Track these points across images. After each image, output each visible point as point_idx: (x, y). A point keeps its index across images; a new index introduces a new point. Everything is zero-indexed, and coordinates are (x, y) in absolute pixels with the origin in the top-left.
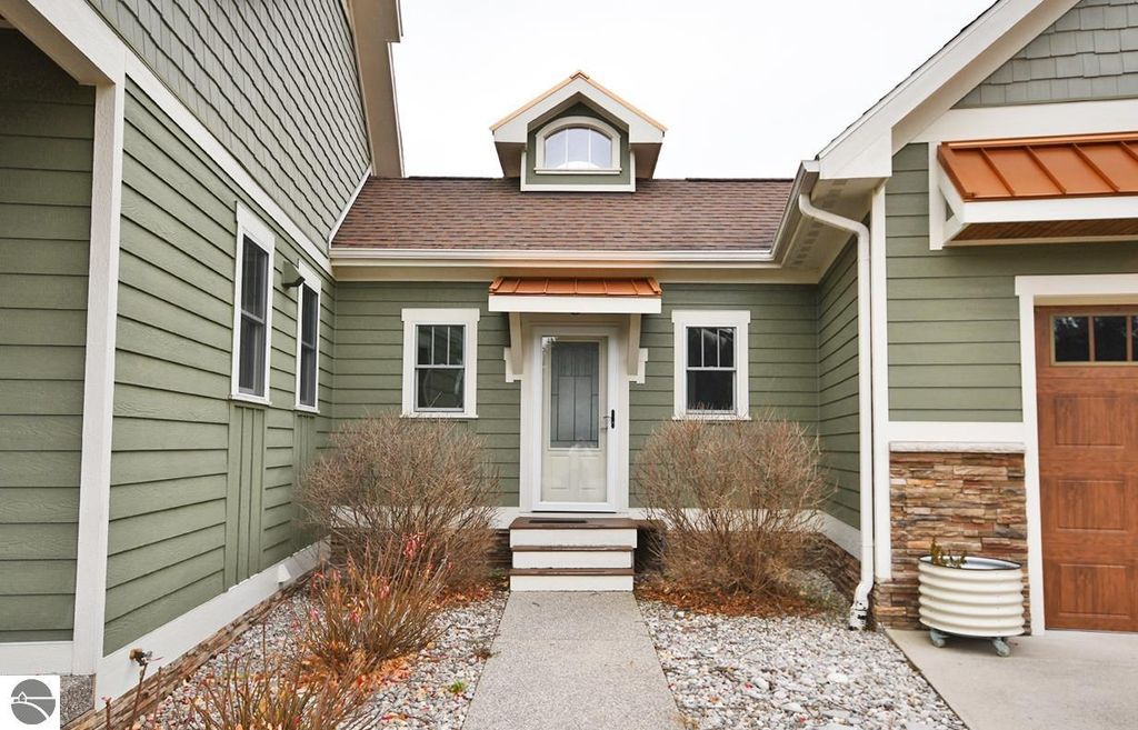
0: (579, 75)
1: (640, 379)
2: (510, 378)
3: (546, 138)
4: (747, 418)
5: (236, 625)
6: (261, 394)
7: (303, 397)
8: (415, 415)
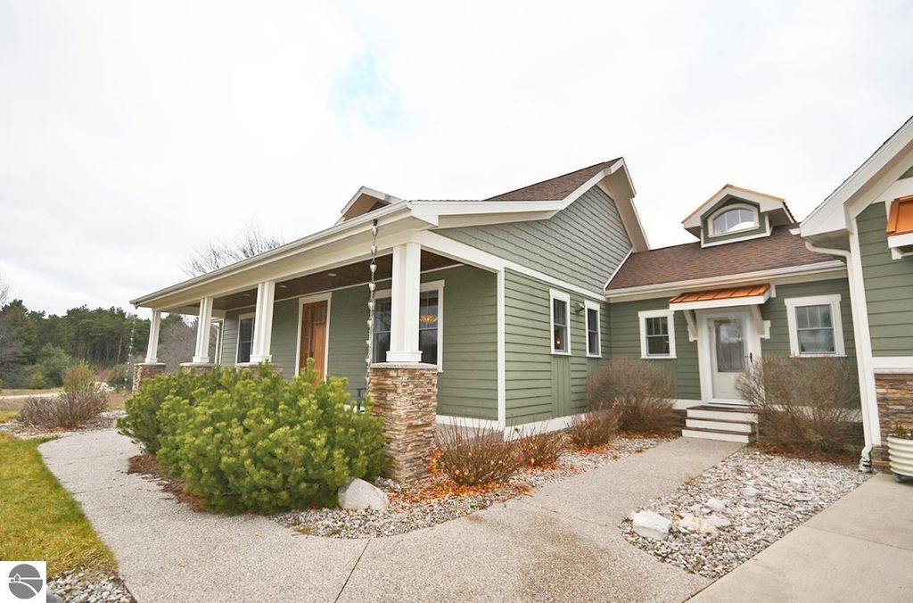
0: (727, 186)
1: (767, 336)
2: (691, 339)
3: (714, 220)
4: (844, 355)
5: (559, 432)
6: (567, 351)
7: (590, 351)
8: (647, 357)
